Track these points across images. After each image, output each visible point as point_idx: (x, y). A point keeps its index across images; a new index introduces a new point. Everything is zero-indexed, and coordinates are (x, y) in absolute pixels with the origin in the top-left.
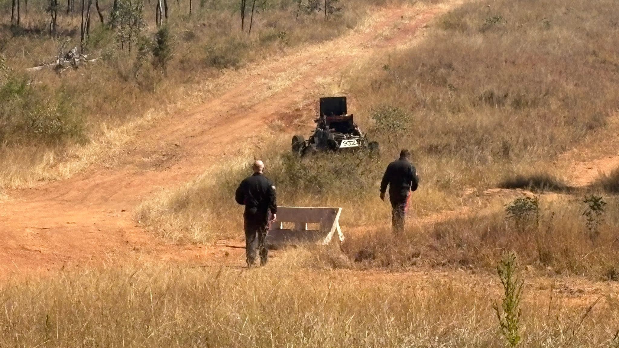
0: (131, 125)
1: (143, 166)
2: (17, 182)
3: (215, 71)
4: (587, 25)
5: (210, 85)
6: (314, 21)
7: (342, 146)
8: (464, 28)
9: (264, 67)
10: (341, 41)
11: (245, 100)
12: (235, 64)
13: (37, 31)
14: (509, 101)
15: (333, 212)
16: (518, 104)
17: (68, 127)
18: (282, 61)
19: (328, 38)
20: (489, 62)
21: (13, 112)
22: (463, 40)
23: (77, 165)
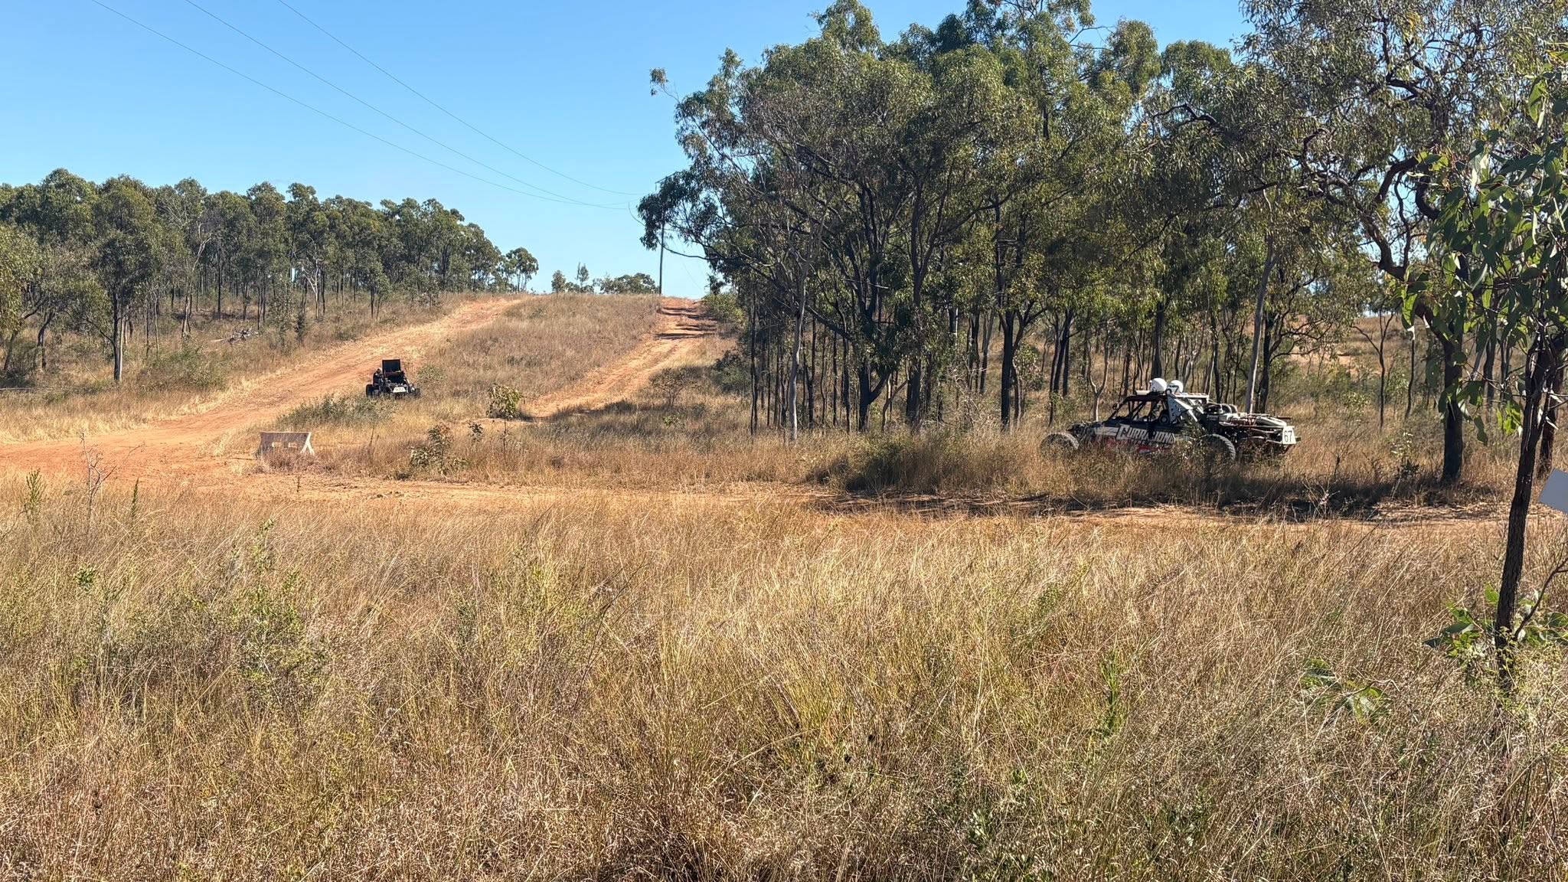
0: (263, 378)
1: (262, 404)
2: (162, 416)
3: (339, 343)
4: (599, 314)
5: (332, 352)
6: (423, 310)
7: (395, 391)
8: (519, 316)
9: (375, 340)
10: (436, 324)
11: (352, 362)
12: (354, 338)
13: (233, 316)
14: (524, 362)
15: (305, 436)
16: (529, 364)
17: (214, 379)
18: (389, 337)
19: (428, 321)
20: (524, 337)
21: (181, 370)
22: (514, 323)
23: (212, 405)
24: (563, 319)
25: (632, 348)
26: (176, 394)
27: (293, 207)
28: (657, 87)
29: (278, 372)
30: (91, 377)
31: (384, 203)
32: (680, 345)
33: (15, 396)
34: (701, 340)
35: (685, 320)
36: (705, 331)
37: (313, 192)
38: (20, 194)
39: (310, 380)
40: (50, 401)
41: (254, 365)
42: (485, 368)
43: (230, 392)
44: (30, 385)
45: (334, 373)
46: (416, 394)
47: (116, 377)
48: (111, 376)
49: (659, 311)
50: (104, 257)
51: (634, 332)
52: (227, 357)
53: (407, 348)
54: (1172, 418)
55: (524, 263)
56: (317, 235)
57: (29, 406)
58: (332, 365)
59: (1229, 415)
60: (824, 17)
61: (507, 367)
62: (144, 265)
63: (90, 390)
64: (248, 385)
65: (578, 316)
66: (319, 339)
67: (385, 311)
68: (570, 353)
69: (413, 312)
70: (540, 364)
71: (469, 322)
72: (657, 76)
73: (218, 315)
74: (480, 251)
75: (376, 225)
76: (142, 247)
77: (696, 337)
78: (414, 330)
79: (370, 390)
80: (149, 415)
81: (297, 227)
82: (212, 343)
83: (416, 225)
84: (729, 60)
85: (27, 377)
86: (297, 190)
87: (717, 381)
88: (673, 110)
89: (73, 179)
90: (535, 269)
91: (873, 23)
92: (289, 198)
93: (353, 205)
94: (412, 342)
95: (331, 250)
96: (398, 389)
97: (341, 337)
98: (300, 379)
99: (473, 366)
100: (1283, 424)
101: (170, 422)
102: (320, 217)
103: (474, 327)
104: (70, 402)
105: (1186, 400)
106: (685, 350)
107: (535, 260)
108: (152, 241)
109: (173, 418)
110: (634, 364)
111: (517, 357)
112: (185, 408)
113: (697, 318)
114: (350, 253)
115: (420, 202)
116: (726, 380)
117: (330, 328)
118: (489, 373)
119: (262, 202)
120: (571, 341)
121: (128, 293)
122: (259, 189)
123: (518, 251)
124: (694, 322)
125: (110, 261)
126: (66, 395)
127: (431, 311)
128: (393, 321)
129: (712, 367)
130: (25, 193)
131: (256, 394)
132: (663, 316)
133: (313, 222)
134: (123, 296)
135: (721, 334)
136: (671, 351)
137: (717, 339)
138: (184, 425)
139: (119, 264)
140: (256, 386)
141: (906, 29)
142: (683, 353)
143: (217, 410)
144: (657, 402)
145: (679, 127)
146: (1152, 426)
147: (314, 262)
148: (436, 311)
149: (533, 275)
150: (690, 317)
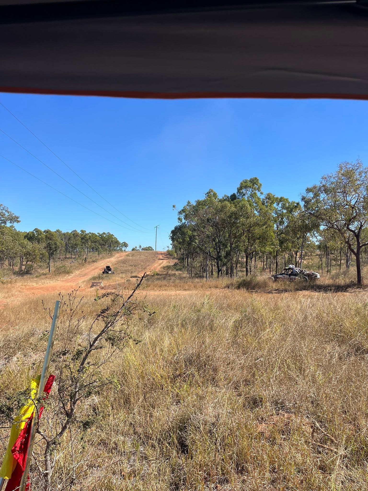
0: (80, 271)
1: (81, 276)
5: (93, 265)
8: (129, 256)
9: (101, 262)
10: (112, 258)
11: (97, 267)
12: (96, 262)
13: (69, 258)
15: (101, 282)
16: (135, 266)
17: (70, 271)
18: (103, 261)
19: (110, 258)
20: (132, 260)
21: (63, 269)
22: (129, 258)
23: (71, 277)
24: (139, 256)
25: (155, 262)
26: (63, 275)
27: (82, 235)
28: (174, 208)
29: (83, 269)
30: (44, 272)
31: (98, 233)
32: (164, 261)
33: (29, 276)
34: (168, 260)
35: (163, 256)
36: (168, 258)
37: (86, 232)
38: (28, 234)
39: (90, 271)
40: (37, 277)
41: (77, 268)
42: (126, 267)
43: (74, 274)
44: (31, 274)
45: (94, 269)
46: (113, 273)
47: (49, 271)
48: (48, 271)
49: (158, 254)
50: (47, 246)
51: (154, 259)
52: (71, 267)
53: (108, 264)
54: (294, 273)
55: (125, 245)
56: (87, 240)
57: (33, 278)
58: (93, 267)
59: (306, 272)
60: (207, 194)
61: (130, 267)
62: (55, 248)
63: (45, 274)
64: (77, 272)
65: (142, 256)
66: (89, 262)
67: (101, 256)
68: (142, 263)
69: (107, 256)
70: (137, 266)
71: (119, 258)
72: (174, 206)
73: (66, 258)
74: (117, 242)
75: (98, 238)
76: (55, 244)
77: (167, 259)
78: (108, 260)
79: (103, 272)
80: (59, 279)
81: (82, 239)
82: (67, 263)
83: (105, 238)
84: (189, 202)
85: (30, 272)
86: (82, 231)
87: (175, 268)
88: (177, 213)
89: (39, 230)
90: (128, 246)
91: (217, 195)
92: (81, 233)
93: (93, 234)
94: (109, 262)
95: (90, 244)
96: (110, 272)
97: (94, 262)
98: (87, 271)
99: (123, 267)
100: (317, 274)
101: (64, 281)
102: (88, 236)
103: (120, 259)
104: (41, 277)
105: (296, 269)
106: (165, 262)
107: (128, 244)
108: (58, 243)
109: (64, 280)
110: (156, 265)
111: (132, 265)
112: (65, 277)
113: (166, 255)
114: (93, 244)
115: (106, 233)
116: (177, 268)
117: (91, 260)
118: (127, 268)
119: (75, 234)
120: (142, 261)
121: (52, 254)
122: (74, 231)
123: (124, 242)
124: (166, 256)
125: (49, 247)
126: (40, 276)
127: (110, 256)
128: (103, 258)
129: (173, 265)
130: (29, 233)
131: (79, 274)
132: (159, 255)
133: (86, 238)
134: (51, 255)
135: (172, 259)
136: (163, 262)
137: (171, 259)
138: (67, 281)
139: (51, 248)
140: (79, 273)
141: (223, 196)
142: (165, 263)
143: (72, 278)
144: (165, 273)
145: (178, 216)
146: (290, 275)
147: (86, 246)
148: (111, 256)
149: (127, 247)
150: (164, 255)
